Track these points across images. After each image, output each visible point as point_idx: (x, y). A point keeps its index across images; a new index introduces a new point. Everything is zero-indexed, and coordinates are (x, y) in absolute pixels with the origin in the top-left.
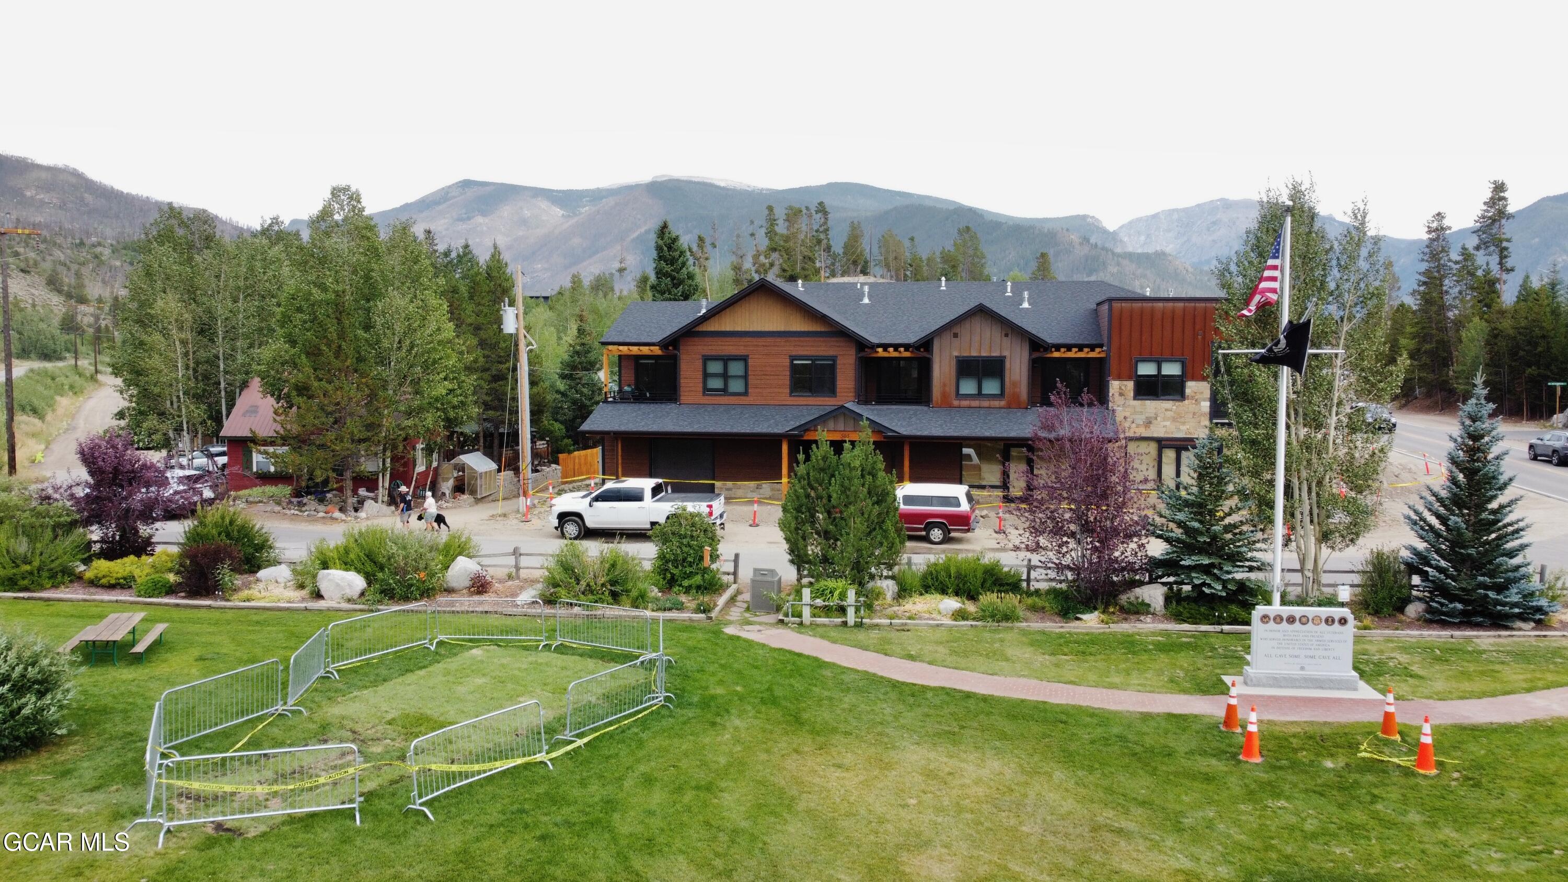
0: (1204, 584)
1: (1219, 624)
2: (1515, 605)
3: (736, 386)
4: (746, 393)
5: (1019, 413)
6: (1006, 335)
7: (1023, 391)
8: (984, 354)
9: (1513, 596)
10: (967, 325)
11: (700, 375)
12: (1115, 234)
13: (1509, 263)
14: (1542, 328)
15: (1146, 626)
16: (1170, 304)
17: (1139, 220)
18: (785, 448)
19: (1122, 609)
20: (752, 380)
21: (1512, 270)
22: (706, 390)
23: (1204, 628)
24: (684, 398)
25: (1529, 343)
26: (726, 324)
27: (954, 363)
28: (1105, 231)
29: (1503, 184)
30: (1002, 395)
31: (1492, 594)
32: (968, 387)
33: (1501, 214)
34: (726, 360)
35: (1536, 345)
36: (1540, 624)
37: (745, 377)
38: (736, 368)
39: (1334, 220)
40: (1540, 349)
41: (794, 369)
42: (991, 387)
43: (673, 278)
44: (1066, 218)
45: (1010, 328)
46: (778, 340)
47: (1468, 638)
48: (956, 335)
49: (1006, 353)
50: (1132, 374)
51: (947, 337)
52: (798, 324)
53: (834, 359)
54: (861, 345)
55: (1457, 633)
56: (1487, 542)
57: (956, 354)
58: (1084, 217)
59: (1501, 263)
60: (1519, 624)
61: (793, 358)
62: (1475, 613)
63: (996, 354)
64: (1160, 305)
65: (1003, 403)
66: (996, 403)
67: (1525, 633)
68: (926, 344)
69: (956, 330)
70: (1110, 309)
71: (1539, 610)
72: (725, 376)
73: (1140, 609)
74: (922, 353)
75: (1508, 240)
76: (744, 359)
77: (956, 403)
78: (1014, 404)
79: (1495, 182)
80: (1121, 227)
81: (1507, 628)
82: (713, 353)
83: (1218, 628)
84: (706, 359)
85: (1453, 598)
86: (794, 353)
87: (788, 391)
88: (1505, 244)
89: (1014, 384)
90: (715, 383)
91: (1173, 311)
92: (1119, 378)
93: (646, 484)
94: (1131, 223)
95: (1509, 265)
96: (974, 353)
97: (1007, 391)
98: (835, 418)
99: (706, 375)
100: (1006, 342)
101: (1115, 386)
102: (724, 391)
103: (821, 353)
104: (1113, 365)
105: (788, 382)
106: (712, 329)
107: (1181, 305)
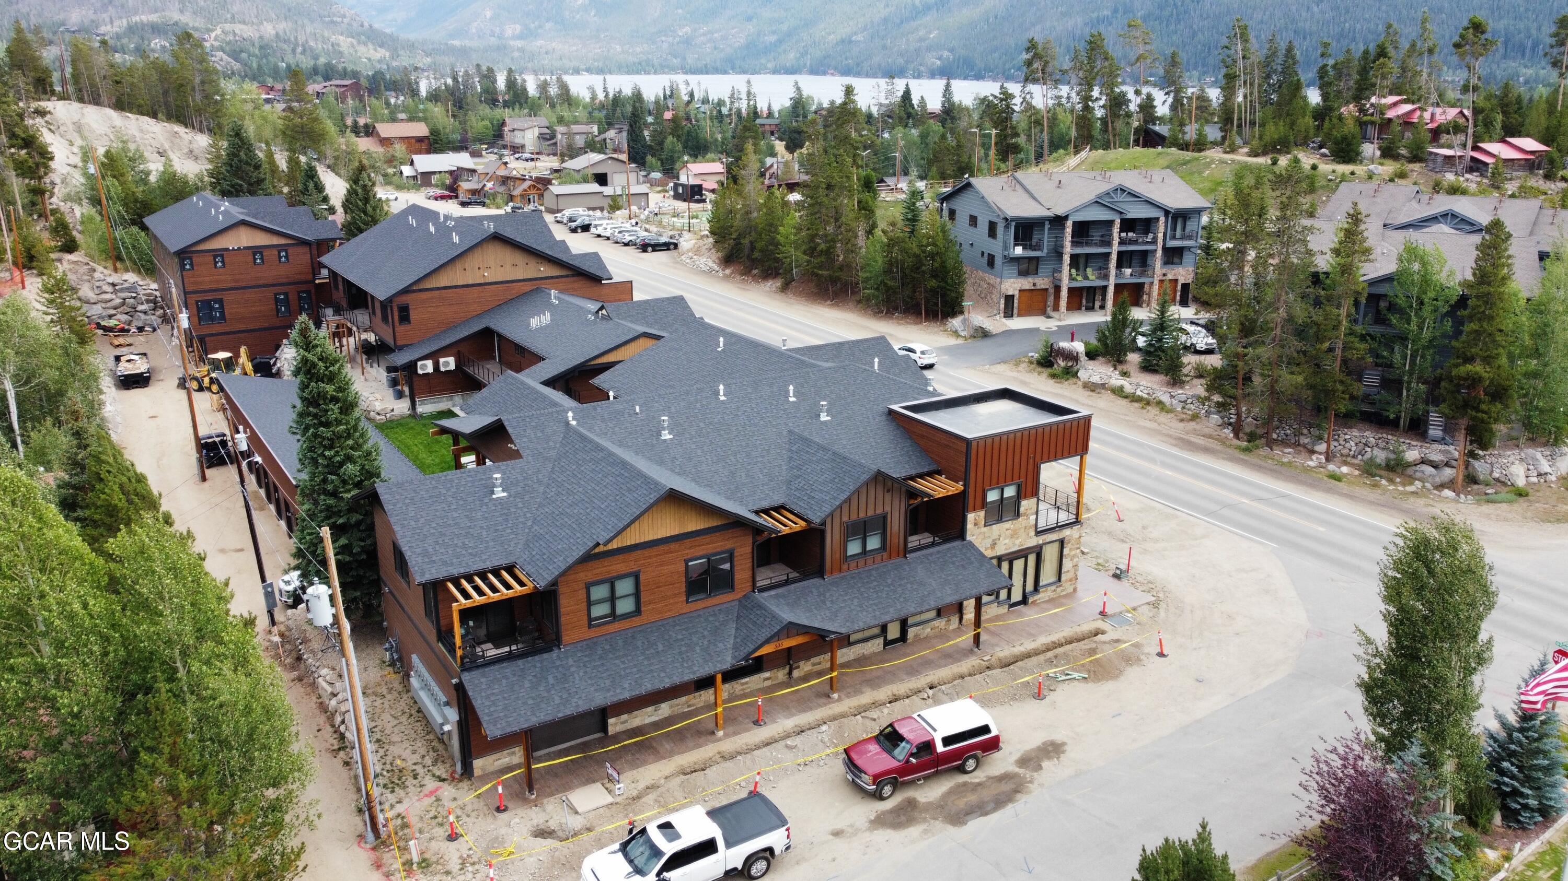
3: (624, 607)
4: (638, 612)
6: (889, 491)
7: (902, 540)
8: (870, 514)
11: (583, 606)
16: (1012, 435)
20: (645, 597)
22: (591, 622)
24: (567, 636)
26: (614, 541)
27: (843, 528)
30: (884, 548)
32: (855, 547)
34: (613, 581)
37: (636, 594)
38: (624, 588)
42: (873, 543)
46: (672, 545)
49: (888, 508)
50: (983, 504)
53: (731, 551)
54: (759, 531)
57: (846, 519)
61: (688, 561)
63: (879, 511)
64: (1006, 437)
65: (885, 556)
66: (878, 557)
72: (612, 599)
76: (635, 575)
77: (845, 566)
78: (894, 555)
82: (599, 578)
84: (590, 586)
86: (689, 556)
87: (684, 598)
89: (895, 536)
90: (601, 610)
91: (1014, 441)
92: (974, 510)
96: (862, 515)
97: (888, 543)
99: (590, 604)
100: (889, 497)
101: (971, 518)
102: (612, 616)
103: (718, 549)
104: (971, 499)
105: (684, 589)
106: (597, 551)
107: (1020, 434)
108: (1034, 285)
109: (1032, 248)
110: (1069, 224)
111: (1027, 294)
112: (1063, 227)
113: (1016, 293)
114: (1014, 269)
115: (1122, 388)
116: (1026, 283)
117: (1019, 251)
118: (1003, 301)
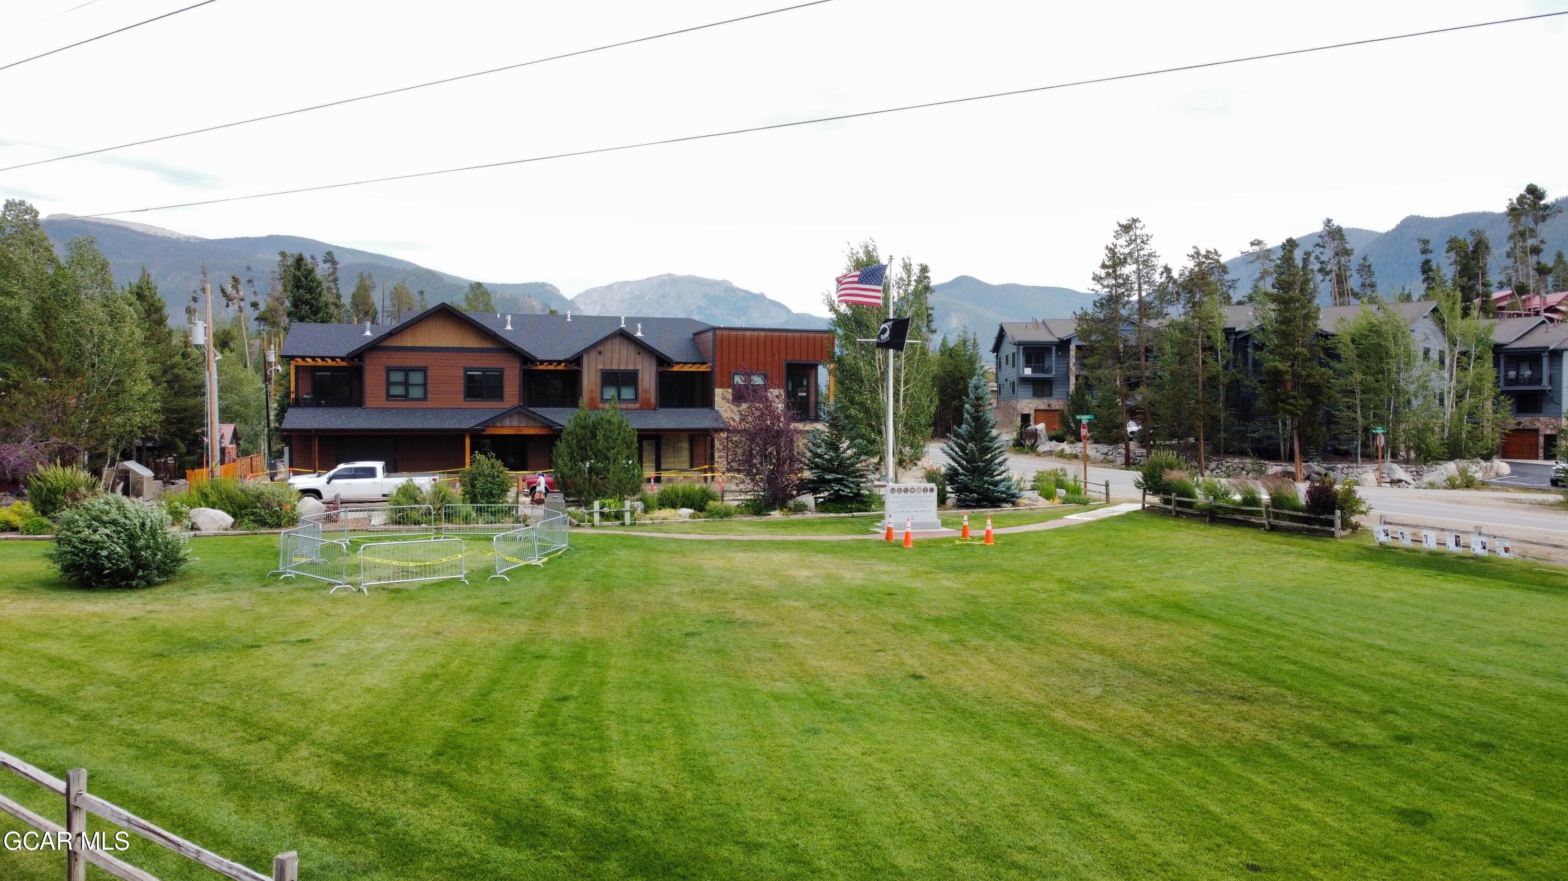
0: (839, 490)
1: (851, 512)
2: (1003, 492)
3: (416, 392)
4: (425, 398)
5: (651, 413)
6: (639, 354)
7: (653, 396)
8: (622, 368)
9: (1001, 487)
10: (609, 345)
11: (383, 383)
12: (572, 301)
13: (934, 326)
14: (960, 372)
15: (809, 515)
16: (756, 333)
17: (594, 290)
18: (468, 441)
19: (790, 509)
20: (430, 387)
21: (935, 331)
22: (389, 397)
23: (843, 515)
24: (370, 402)
25: (953, 382)
26: (408, 340)
27: (599, 374)
28: (563, 299)
29: (926, 267)
30: (636, 399)
31: (991, 487)
32: (610, 392)
33: (927, 288)
34: (407, 371)
35: (958, 384)
36: (1014, 504)
37: (425, 385)
38: (416, 378)
39: (765, 298)
40: (960, 387)
41: (470, 380)
42: (627, 393)
43: (312, 306)
44: (525, 285)
45: (641, 347)
46: (454, 354)
47: (982, 512)
48: (600, 353)
49: (639, 367)
50: (729, 384)
51: (593, 354)
52: (471, 342)
53: (501, 371)
54: (525, 359)
55: (975, 510)
56: (987, 460)
57: (600, 367)
58: (542, 285)
59: (927, 326)
60: (1005, 505)
61: (467, 369)
62: (983, 500)
63: (631, 368)
64: (749, 333)
65: (637, 406)
66: (632, 406)
67: (1008, 507)
68: (577, 360)
69: (601, 348)
70: (715, 335)
71: (1013, 496)
72: (406, 384)
73: (801, 508)
74: (573, 367)
75: (932, 309)
76: (424, 370)
77: (601, 405)
78: (646, 407)
79: (921, 265)
80: (578, 296)
81: (999, 507)
82: (396, 365)
83: (850, 515)
84: (389, 370)
85: (972, 492)
86: (468, 366)
87: (462, 396)
88: (930, 312)
89: (646, 391)
90: (398, 390)
91: (758, 338)
92: (722, 386)
93: (379, 465)
94: (586, 292)
95: (933, 328)
96: (615, 367)
97: (640, 396)
98: (511, 416)
99: (389, 384)
100: (639, 358)
101: (718, 392)
102: (406, 397)
103: (491, 366)
104: (717, 378)
105: (462, 389)
106: (395, 344)
107: (763, 333)
108: (1049, 406)
109: (1043, 371)
110: (1073, 347)
111: (1043, 414)
112: (1067, 350)
113: (1032, 412)
114: (1029, 390)
115: (1063, 450)
116: (1042, 404)
117: (1028, 372)
118: (1019, 419)
